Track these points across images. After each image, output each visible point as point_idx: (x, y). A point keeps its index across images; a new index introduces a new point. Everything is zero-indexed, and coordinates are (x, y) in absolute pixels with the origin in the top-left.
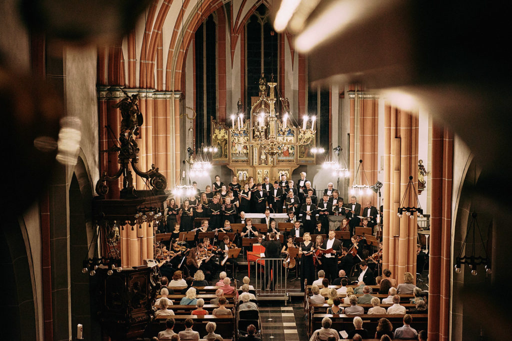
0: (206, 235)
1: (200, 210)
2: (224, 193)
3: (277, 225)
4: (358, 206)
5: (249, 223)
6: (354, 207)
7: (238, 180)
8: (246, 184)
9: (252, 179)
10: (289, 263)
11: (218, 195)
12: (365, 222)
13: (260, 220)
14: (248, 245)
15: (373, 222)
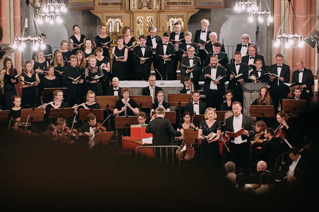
0: (59, 113)
1: (51, 77)
2: (88, 51)
3: (167, 97)
4: (286, 68)
5: (126, 95)
6: (279, 70)
7: (108, 33)
8: (120, 38)
9: (128, 30)
10: (185, 152)
11: (79, 54)
12: (298, 92)
13: (141, 90)
14: (124, 127)
15: (308, 91)
